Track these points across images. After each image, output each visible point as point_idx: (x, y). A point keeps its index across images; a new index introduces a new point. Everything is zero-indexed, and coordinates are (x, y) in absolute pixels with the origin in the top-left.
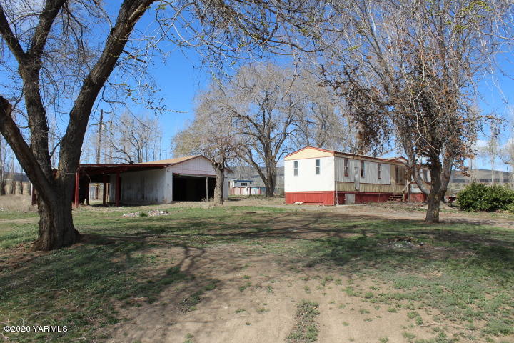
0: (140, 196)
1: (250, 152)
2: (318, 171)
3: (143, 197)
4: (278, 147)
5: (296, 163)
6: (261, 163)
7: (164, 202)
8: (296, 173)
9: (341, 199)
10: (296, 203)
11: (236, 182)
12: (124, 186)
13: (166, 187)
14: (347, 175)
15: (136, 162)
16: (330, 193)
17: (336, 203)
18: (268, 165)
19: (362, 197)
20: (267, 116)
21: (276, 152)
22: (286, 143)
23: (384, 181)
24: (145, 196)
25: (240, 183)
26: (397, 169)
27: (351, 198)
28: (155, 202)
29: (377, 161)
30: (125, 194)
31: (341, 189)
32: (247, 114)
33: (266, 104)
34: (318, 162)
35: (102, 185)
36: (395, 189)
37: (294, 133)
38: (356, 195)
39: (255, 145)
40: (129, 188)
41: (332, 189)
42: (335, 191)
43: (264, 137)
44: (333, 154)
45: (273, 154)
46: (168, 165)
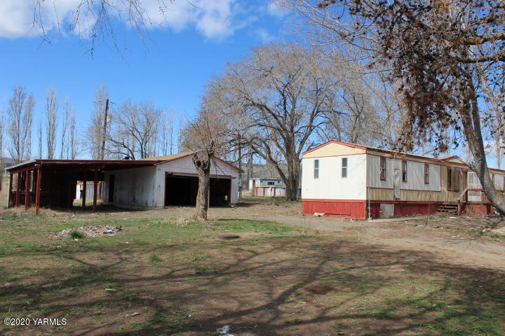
0: (131, 199)
1: (268, 148)
2: (344, 174)
3: (134, 199)
4: (302, 143)
5: (317, 162)
6: (282, 159)
8: (316, 175)
9: (375, 211)
10: (316, 214)
11: (262, 181)
13: (157, 189)
14: (383, 179)
16: (360, 203)
17: (367, 217)
19: (403, 208)
20: (289, 106)
21: (301, 149)
22: (313, 137)
23: (432, 187)
24: (136, 199)
25: (267, 182)
26: (450, 171)
27: (389, 209)
28: (143, 207)
29: (424, 161)
31: (376, 196)
32: (263, 101)
34: (345, 161)
36: (447, 197)
37: (323, 127)
38: (395, 205)
39: (275, 140)
40: (121, 189)
41: (363, 197)
42: (367, 201)
43: (285, 130)
44: (365, 151)
45: (297, 151)
46: (160, 162)
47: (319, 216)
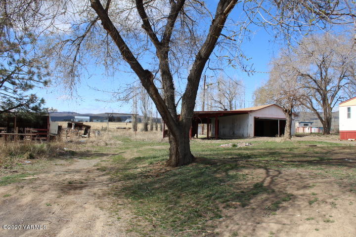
0: (231, 133)
1: (311, 101)
3: (234, 133)
4: (333, 97)
5: (349, 109)
6: (320, 109)
7: (248, 137)
8: (349, 116)
10: (349, 139)
11: (300, 123)
12: (221, 126)
13: (250, 127)
15: (229, 110)
18: (325, 110)
20: (324, 74)
21: (332, 100)
22: (340, 93)
24: (235, 133)
25: (303, 124)
28: (241, 137)
30: (222, 131)
32: (308, 73)
33: (323, 65)
35: (206, 125)
37: (347, 86)
39: (315, 96)
40: (224, 127)
43: (322, 89)
45: (329, 102)
46: (251, 111)
47: (352, 141)
